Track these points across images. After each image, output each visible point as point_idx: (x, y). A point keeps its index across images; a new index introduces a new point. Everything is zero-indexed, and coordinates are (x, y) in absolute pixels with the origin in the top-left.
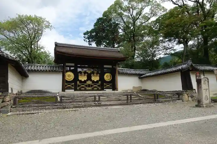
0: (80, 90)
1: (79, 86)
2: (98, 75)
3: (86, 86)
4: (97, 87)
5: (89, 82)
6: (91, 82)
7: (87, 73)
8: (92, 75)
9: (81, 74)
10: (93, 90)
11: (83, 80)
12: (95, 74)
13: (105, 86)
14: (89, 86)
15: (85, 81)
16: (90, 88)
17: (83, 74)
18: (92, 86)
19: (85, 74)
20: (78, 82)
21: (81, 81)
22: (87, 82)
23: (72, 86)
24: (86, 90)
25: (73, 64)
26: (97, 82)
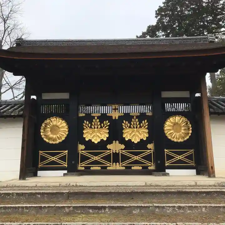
0: (87, 172)
1: (84, 158)
2: (145, 123)
3: (107, 158)
4: (143, 161)
5: (116, 147)
6: (123, 147)
7: (110, 118)
8: (125, 124)
9: (91, 122)
10: (128, 171)
11: (96, 141)
12: (135, 121)
13: (170, 157)
14: (116, 158)
15: (103, 145)
16: (118, 167)
17: (96, 121)
18: (125, 158)
19: (101, 122)
20: (81, 147)
21: (89, 145)
22: (109, 146)
23: (63, 159)
24: (104, 172)
25: (65, 96)
26: (142, 144)
